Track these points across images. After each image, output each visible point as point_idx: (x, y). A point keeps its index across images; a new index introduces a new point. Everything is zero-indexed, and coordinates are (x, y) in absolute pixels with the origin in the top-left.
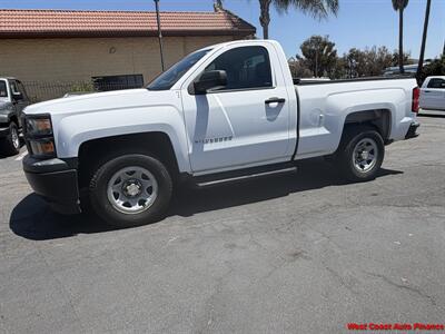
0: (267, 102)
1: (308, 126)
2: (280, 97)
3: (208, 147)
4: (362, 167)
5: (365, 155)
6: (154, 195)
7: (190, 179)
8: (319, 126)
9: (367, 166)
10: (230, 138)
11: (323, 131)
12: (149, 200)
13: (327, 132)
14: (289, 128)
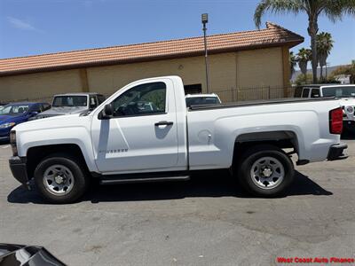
0: (157, 125)
1: (197, 143)
2: (169, 121)
3: (109, 156)
4: (266, 183)
5: (267, 172)
6: (72, 184)
7: (99, 177)
8: (209, 144)
9: (272, 184)
10: (126, 150)
11: (213, 148)
12: (70, 188)
13: (217, 149)
14: (179, 144)
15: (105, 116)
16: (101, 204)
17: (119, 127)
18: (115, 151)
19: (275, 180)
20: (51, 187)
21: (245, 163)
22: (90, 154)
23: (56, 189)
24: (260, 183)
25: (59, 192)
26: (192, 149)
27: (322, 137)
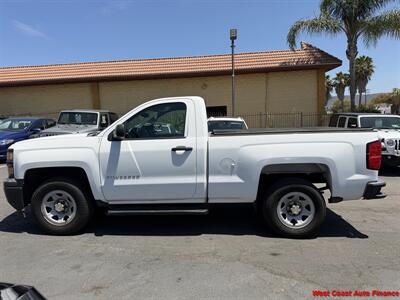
0: (174, 150)
1: (218, 173)
2: (187, 146)
3: (117, 182)
4: (294, 222)
5: (296, 209)
6: (74, 214)
7: (105, 206)
8: (231, 174)
9: (300, 223)
10: (138, 177)
11: (236, 179)
12: (71, 217)
13: (240, 181)
14: (197, 173)
15: (116, 138)
16: (106, 238)
17: (131, 150)
18: (125, 178)
19: (304, 218)
20: (50, 216)
21: (272, 198)
22: (97, 179)
23: (56, 218)
24: (287, 222)
25: (59, 221)
26: (212, 179)
27: (358, 172)
